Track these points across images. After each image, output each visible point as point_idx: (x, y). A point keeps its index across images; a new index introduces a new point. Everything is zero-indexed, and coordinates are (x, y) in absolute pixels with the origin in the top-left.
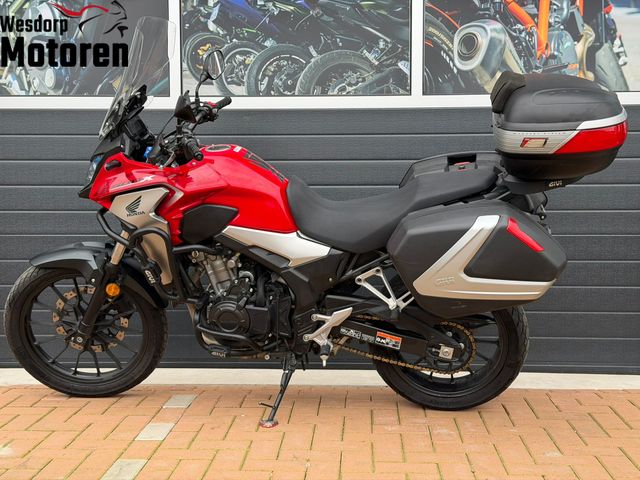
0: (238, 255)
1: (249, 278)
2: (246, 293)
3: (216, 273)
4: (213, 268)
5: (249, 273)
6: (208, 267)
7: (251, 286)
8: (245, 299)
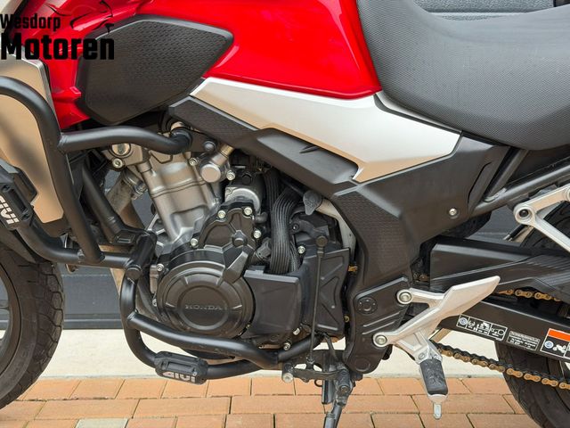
0: (227, 150)
1: (251, 204)
2: (246, 242)
3: (169, 192)
4: (164, 179)
5: (249, 193)
6: (152, 178)
7: (258, 225)
8: (244, 255)
